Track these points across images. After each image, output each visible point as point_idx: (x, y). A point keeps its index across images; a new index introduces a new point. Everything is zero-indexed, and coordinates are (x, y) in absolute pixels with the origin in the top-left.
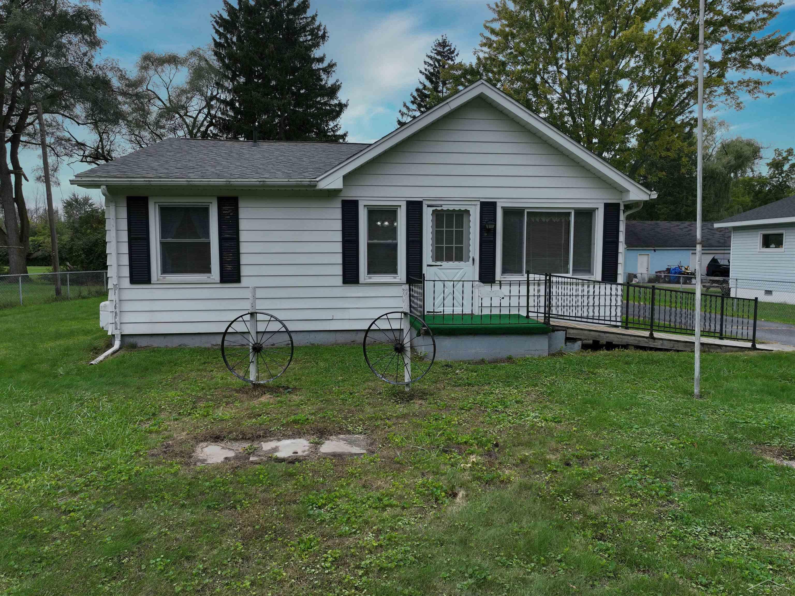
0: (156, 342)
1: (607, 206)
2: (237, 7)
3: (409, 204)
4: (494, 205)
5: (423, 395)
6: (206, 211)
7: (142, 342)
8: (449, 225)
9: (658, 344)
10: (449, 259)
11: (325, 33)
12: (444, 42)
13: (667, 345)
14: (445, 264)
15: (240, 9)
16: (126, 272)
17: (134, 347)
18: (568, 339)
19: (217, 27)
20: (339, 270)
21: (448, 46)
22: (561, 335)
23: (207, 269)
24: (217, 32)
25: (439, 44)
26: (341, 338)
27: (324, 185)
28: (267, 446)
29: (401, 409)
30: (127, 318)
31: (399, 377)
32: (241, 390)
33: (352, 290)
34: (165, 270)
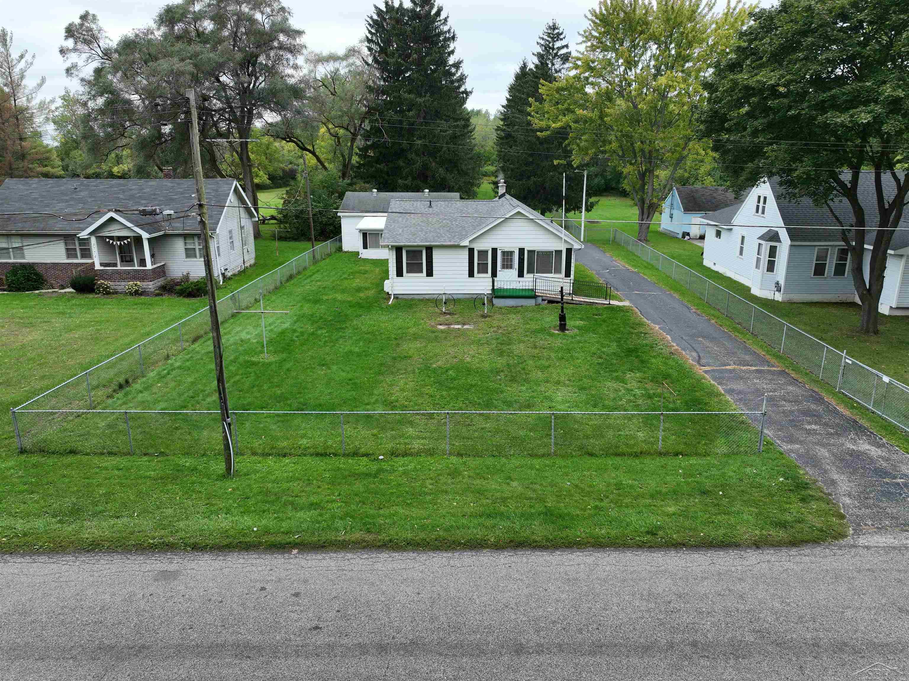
0: (405, 297)
1: (567, 249)
2: (384, 10)
3: (493, 249)
4: (524, 249)
5: (490, 316)
6: (421, 252)
7: (400, 297)
8: (508, 256)
9: (574, 302)
10: (507, 268)
11: (454, 35)
12: (554, 25)
13: (578, 302)
14: (505, 270)
15: (387, 12)
16: (395, 273)
17: (397, 298)
18: (543, 300)
19: (370, 29)
20: (467, 272)
21: (557, 29)
22: (540, 299)
23: (421, 272)
24: (370, 32)
25: (550, 27)
26: (467, 296)
27: (462, 244)
28: (452, 326)
29: (483, 320)
30: (396, 288)
31: (484, 312)
32: (441, 314)
33: (471, 279)
34: (407, 272)
